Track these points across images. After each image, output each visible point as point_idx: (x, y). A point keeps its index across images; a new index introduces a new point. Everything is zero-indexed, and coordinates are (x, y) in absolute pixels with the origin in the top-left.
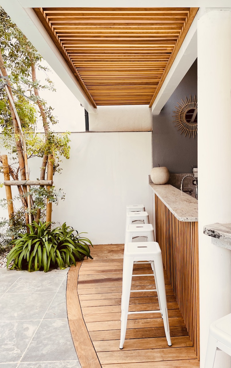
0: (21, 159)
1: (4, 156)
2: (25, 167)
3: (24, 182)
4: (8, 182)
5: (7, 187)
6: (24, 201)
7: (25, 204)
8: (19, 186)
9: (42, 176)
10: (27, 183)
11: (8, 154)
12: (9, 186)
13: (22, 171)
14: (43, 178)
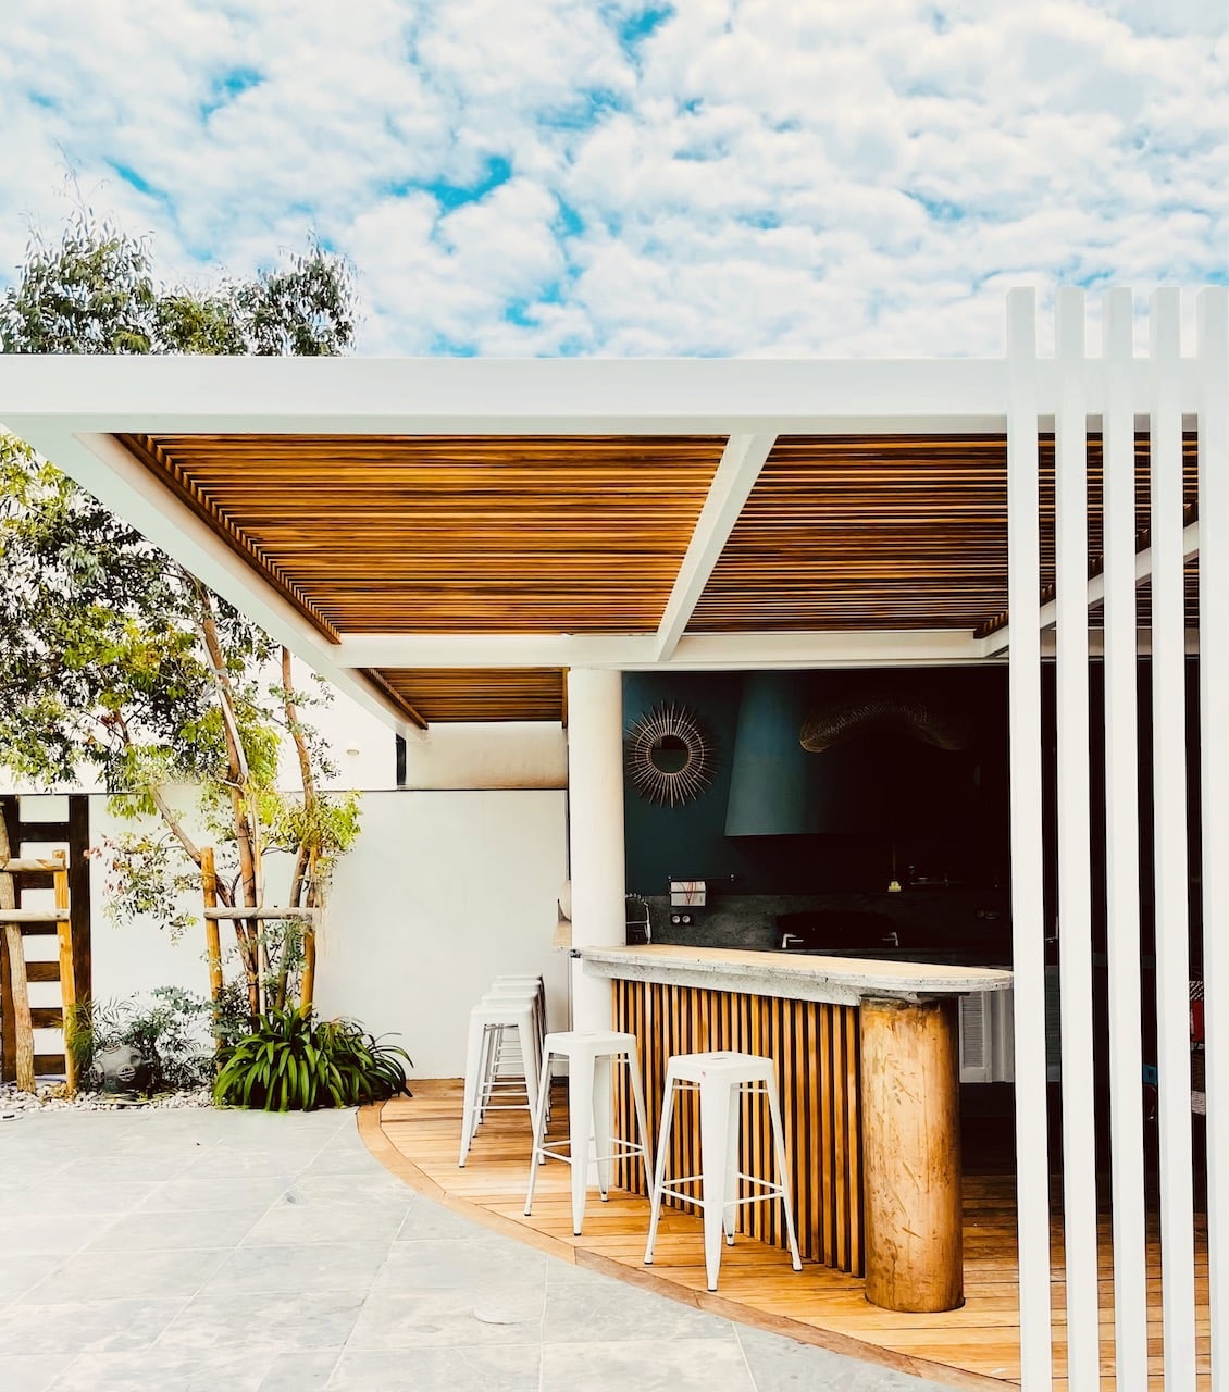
0: (246, 858)
1: (206, 850)
2: (254, 877)
3: (250, 912)
4: (214, 912)
5: (211, 923)
6: (247, 958)
7: (251, 966)
8: (237, 922)
9: (294, 898)
10: (259, 913)
11: (215, 846)
12: (214, 920)
13: (247, 885)
14: (297, 903)
